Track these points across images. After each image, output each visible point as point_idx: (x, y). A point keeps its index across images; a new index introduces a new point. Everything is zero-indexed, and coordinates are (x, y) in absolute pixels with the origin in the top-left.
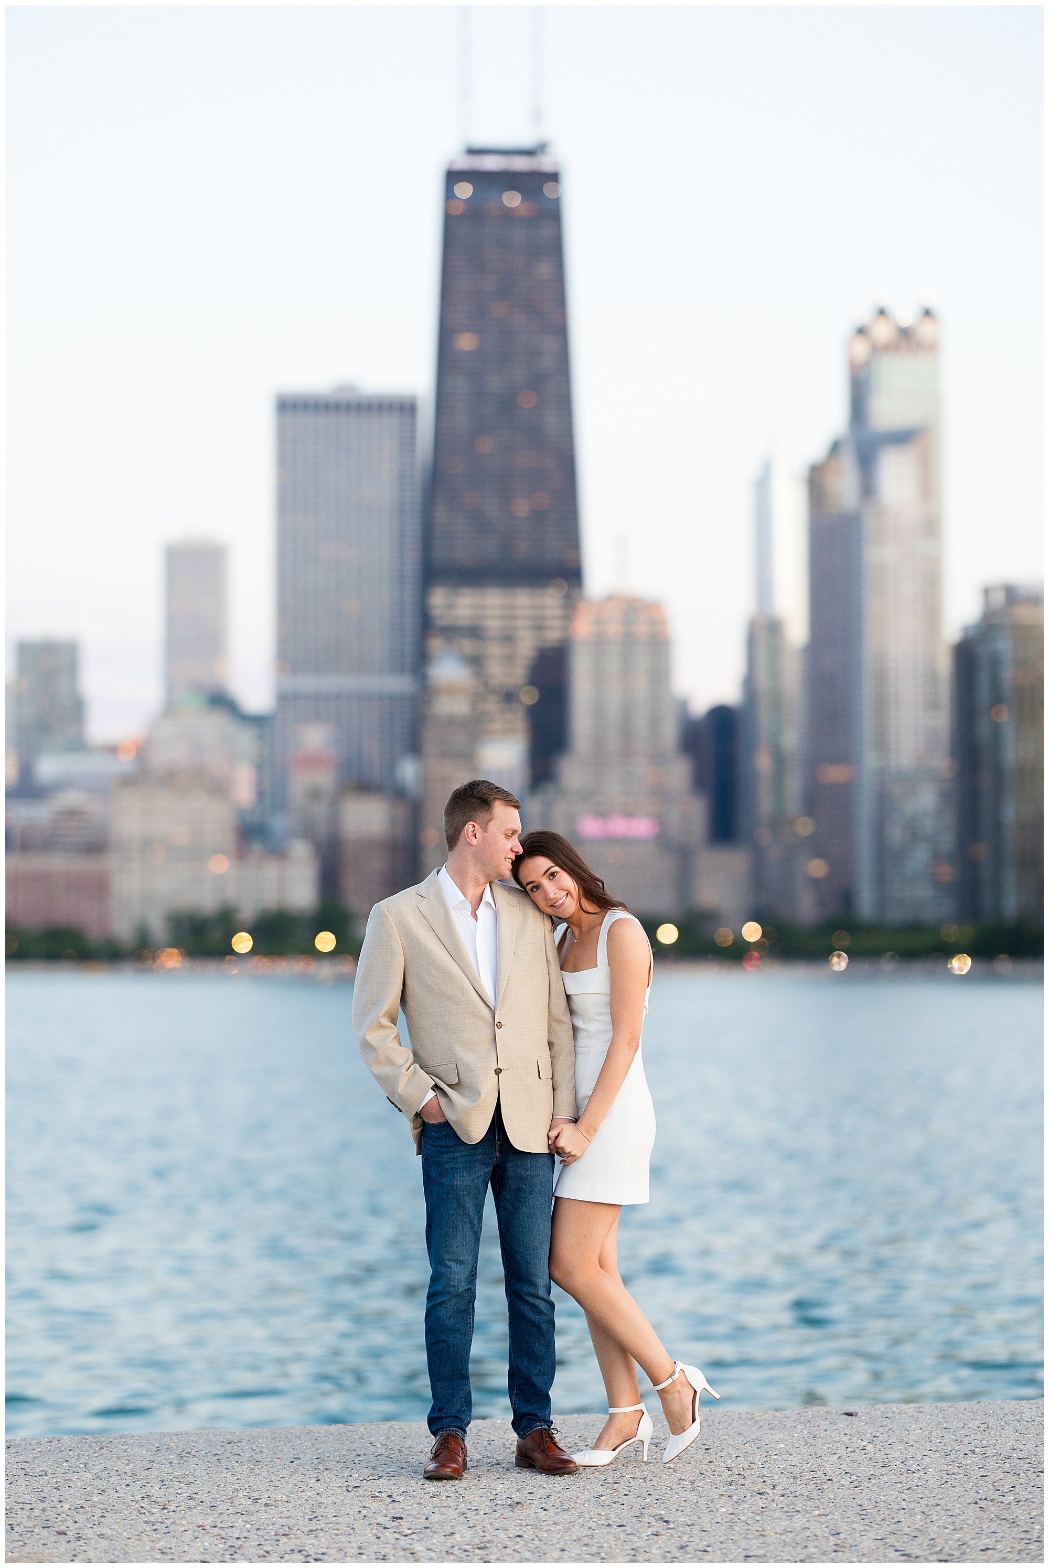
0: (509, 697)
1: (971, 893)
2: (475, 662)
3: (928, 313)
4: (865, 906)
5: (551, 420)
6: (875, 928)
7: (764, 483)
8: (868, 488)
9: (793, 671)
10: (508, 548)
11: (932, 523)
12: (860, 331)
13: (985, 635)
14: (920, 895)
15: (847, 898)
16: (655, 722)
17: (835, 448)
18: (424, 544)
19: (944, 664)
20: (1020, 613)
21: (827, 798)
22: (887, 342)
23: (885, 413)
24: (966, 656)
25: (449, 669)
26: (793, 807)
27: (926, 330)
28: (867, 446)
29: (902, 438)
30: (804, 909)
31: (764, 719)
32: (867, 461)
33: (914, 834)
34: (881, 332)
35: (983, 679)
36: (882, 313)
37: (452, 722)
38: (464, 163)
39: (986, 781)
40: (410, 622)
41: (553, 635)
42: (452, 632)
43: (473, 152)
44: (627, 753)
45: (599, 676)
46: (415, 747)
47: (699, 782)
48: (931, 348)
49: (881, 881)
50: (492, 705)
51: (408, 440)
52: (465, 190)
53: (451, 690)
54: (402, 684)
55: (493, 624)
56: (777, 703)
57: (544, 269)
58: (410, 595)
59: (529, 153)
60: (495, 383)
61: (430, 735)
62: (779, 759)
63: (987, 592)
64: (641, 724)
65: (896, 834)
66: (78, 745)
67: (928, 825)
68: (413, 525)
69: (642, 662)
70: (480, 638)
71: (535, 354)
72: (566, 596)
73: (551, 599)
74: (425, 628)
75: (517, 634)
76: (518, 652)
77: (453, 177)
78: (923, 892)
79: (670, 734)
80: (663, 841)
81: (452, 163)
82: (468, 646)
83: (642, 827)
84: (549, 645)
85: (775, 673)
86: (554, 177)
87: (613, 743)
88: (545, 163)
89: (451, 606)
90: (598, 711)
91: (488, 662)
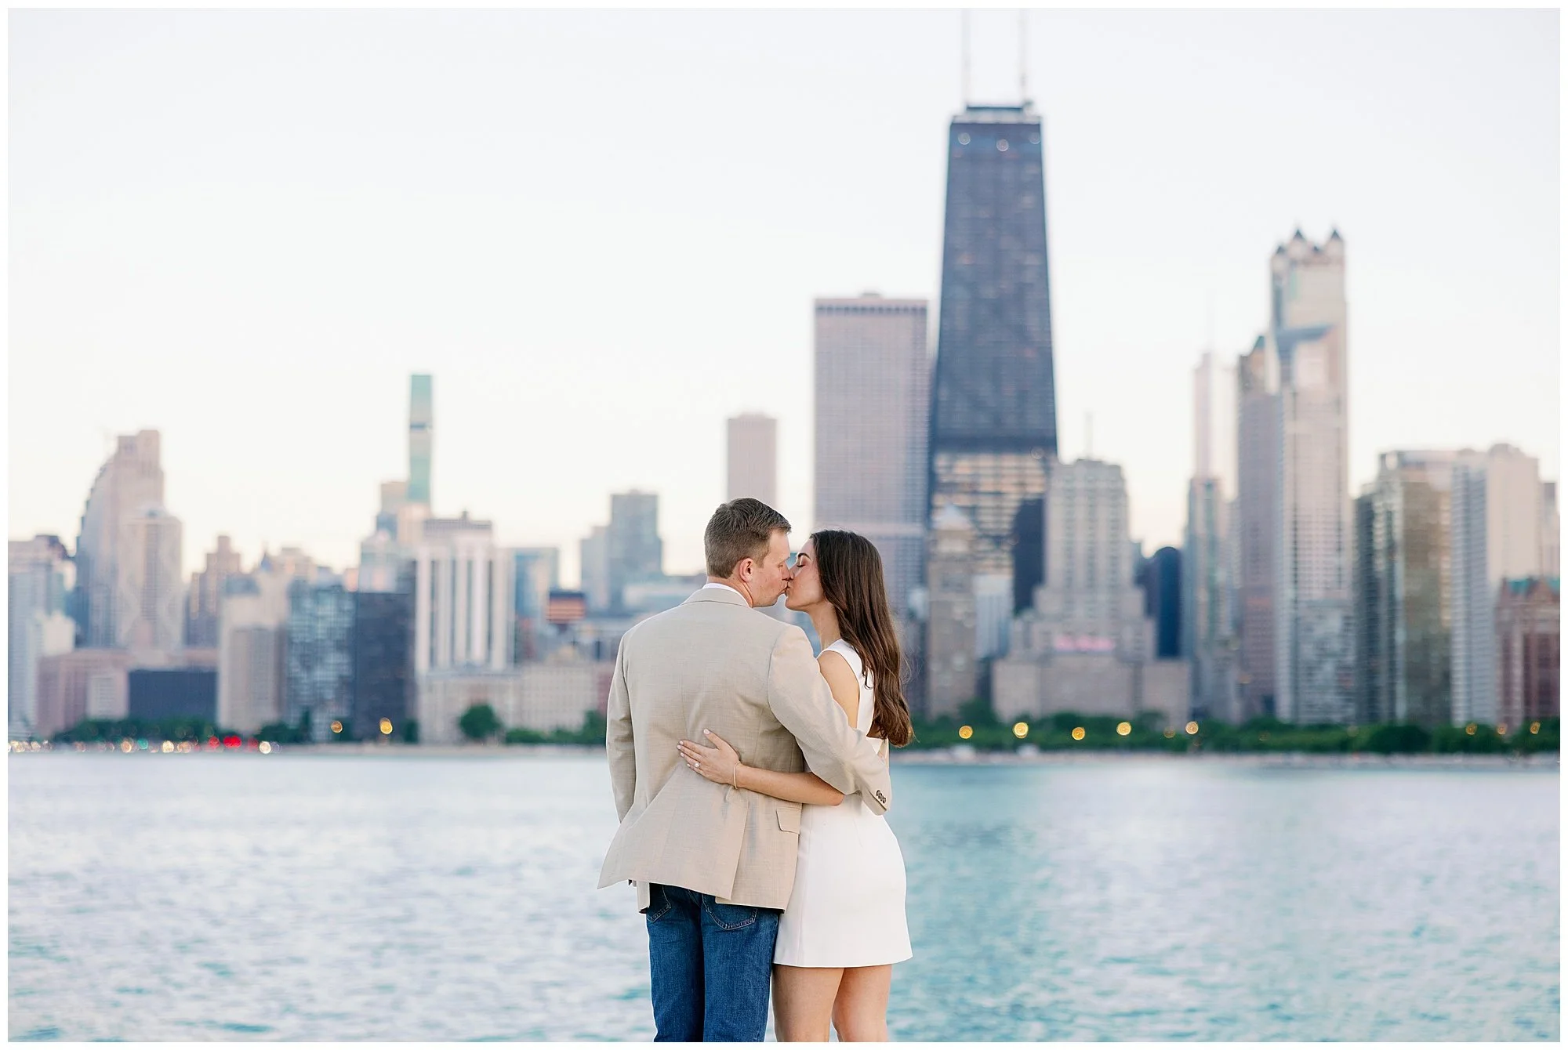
0: (997, 540)
1: (1369, 698)
2: (972, 511)
3: (1335, 235)
4: (1284, 709)
5: (1033, 322)
6: (1292, 726)
7: (1204, 367)
8: (1286, 376)
9: (1226, 520)
10: (997, 421)
11: (1339, 405)
12: (1281, 250)
13: (1381, 493)
14: (1329, 701)
15: (1269, 702)
16: (1114, 560)
17: (1260, 342)
18: (932, 420)
19: (1349, 517)
20: (1415, 477)
21: (1252, 622)
22: (1302, 259)
23: (1299, 316)
24: (1366, 511)
25: (949, 517)
26: (1226, 630)
27: (1333, 250)
28: (1286, 341)
29: (1314, 335)
30: (1234, 711)
31: (1202, 558)
32: (1285, 353)
33: (1323, 653)
34: (1298, 251)
35: (1379, 527)
36: (1298, 235)
37: (951, 558)
38: (968, 118)
39: (1382, 609)
40: (921, 480)
41: (1034, 489)
42: (952, 488)
43: (971, 109)
44: (1091, 584)
45: (1070, 523)
46: (922, 580)
47: (1149, 610)
48: (1341, 261)
49: (1296, 689)
50: (984, 546)
51: (920, 336)
52: (965, 140)
53: (951, 534)
54: (915, 529)
55: (987, 485)
56: (1213, 544)
57: (1028, 200)
58: (921, 458)
59: (1018, 110)
60: (989, 292)
61: (933, 568)
62: (1214, 591)
63: (1383, 457)
64: (1102, 563)
65: (1308, 651)
66: (659, 577)
67: (1336, 646)
68: (923, 403)
69: (1104, 514)
70: (975, 493)
71: (1020, 268)
72: (1044, 460)
73: (1031, 462)
74: (933, 484)
75: (1004, 489)
76: (1005, 504)
77: (956, 128)
78: (1331, 698)
79: (1127, 571)
80: (1120, 656)
81: (955, 117)
82: (965, 500)
83: (1103, 644)
84: (1029, 497)
85: (1211, 523)
86: (1036, 128)
87: (1081, 576)
88: (1028, 117)
89: (950, 467)
90: (1069, 553)
91: (983, 511)
